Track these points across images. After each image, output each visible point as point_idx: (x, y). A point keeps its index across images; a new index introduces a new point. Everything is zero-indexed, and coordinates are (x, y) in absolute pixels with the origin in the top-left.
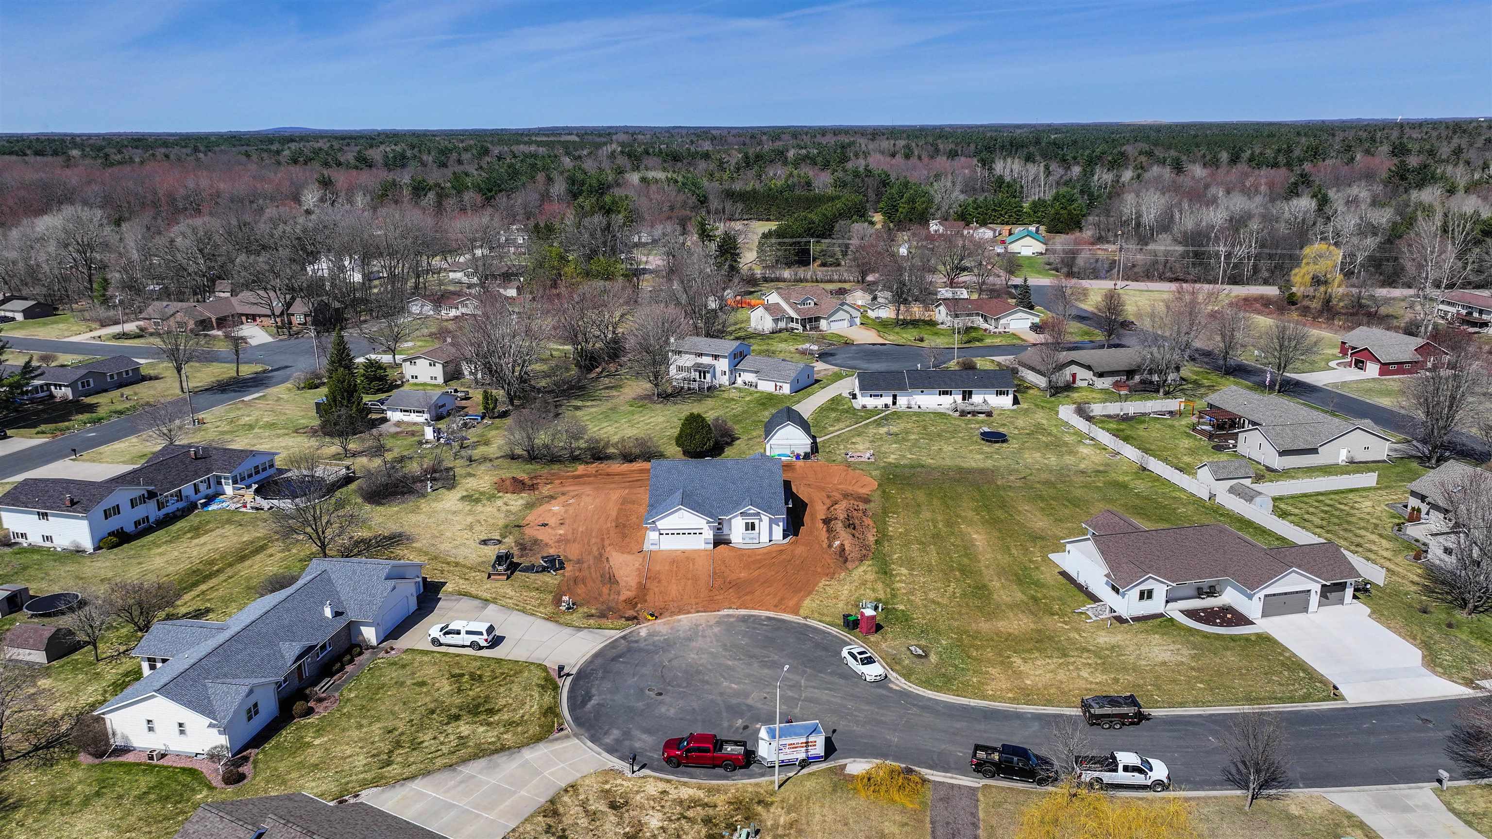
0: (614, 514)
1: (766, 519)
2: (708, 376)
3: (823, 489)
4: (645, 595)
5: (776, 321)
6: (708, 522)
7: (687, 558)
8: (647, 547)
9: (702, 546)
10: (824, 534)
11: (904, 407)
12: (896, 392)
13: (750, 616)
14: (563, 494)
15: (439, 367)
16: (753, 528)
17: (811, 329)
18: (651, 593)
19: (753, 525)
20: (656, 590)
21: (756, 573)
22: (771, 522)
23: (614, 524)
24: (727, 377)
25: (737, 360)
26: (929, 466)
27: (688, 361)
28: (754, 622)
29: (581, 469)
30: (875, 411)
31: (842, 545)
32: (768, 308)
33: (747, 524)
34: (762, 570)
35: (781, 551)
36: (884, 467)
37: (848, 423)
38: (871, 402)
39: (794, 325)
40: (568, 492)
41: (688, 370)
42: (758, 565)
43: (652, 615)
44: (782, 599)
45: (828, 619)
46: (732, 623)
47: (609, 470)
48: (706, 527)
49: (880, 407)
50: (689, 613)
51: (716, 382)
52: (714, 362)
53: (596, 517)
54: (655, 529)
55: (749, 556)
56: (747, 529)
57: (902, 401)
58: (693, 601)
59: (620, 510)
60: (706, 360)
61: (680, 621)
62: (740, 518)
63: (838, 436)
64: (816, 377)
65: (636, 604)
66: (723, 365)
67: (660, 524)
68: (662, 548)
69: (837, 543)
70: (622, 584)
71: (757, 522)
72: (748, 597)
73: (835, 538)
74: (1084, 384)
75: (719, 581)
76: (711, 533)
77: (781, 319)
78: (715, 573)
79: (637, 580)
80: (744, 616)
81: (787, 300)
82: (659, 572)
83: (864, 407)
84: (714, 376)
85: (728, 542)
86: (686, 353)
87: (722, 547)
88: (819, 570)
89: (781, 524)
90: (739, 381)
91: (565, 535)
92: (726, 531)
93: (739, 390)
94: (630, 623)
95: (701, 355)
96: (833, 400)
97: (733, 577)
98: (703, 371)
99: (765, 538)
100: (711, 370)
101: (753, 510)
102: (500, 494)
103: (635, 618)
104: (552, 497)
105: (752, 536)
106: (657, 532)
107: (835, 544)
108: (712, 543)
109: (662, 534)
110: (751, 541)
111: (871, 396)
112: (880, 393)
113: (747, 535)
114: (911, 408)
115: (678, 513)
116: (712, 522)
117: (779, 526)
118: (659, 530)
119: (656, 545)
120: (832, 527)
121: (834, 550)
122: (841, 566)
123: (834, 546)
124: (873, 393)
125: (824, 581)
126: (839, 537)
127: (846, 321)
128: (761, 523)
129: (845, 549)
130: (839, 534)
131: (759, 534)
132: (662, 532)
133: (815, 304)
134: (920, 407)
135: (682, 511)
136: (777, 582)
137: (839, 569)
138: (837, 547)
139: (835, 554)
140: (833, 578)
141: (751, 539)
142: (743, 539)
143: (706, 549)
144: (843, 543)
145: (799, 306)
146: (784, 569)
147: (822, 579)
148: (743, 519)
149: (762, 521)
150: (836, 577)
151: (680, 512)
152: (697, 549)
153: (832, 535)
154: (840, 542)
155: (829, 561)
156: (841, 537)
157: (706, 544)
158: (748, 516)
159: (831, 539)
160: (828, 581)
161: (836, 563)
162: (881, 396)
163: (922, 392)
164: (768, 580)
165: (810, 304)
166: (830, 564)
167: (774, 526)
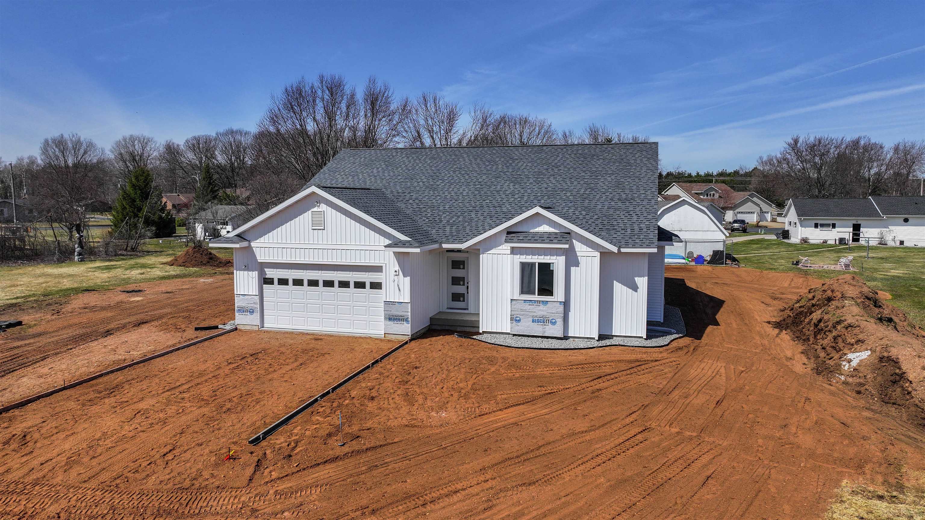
1: (589, 260)
6: (394, 243)
9: (377, 326)
10: (788, 347)
11: (873, 244)
12: (859, 220)
16: (548, 287)
22: (609, 268)
30: (824, 246)
31: (887, 363)
32: (667, 198)
34: (539, 411)
36: (886, 279)
37: (783, 250)
38: (817, 235)
48: (389, 260)
49: (831, 242)
54: (250, 261)
57: (871, 234)
62: (504, 246)
67: (264, 248)
68: (270, 323)
69: (858, 357)
71: (558, 264)
76: (405, 283)
83: (806, 241)
85: (468, 328)
87: (441, 340)
89: (642, 283)
96: (752, 240)
99: (584, 324)
101: (550, 222)
105: (541, 311)
106: (255, 274)
107: (850, 361)
108: (407, 320)
109: (269, 281)
110: (537, 329)
111: (816, 226)
112: (831, 222)
113: (527, 307)
114: (886, 245)
115: (310, 212)
116: (404, 244)
117: (635, 288)
118: (262, 267)
119: (252, 312)
120: (820, 321)
121: (850, 380)
122: (909, 437)
123: (846, 367)
124: (819, 222)
125: (854, 493)
126: (863, 341)
127: (755, 215)
128: (573, 269)
129: (902, 376)
130: (857, 331)
131: (566, 304)
132: (270, 273)
133: (720, 197)
134: (902, 243)
135: (323, 207)
136: (582, 467)
137: (908, 449)
138: (862, 369)
139: (859, 392)
140: (901, 488)
141: (539, 321)
142: (512, 319)
143: (389, 337)
144: (886, 354)
145: (702, 197)
146: (634, 416)
147: (840, 481)
148: (514, 251)
149: (577, 264)
150: (913, 482)
151: (315, 209)
152: (363, 336)
153: (825, 342)
154: (869, 353)
155: (839, 412)
156: (871, 341)
157: (391, 318)
158: (529, 241)
159: (822, 354)
160: (881, 498)
161: (881, 425)
162: (834, 226)
163: (906, 220)
164: (543, 450)
165: (713, 196)
166: (849, 422)
167: (618, 288)
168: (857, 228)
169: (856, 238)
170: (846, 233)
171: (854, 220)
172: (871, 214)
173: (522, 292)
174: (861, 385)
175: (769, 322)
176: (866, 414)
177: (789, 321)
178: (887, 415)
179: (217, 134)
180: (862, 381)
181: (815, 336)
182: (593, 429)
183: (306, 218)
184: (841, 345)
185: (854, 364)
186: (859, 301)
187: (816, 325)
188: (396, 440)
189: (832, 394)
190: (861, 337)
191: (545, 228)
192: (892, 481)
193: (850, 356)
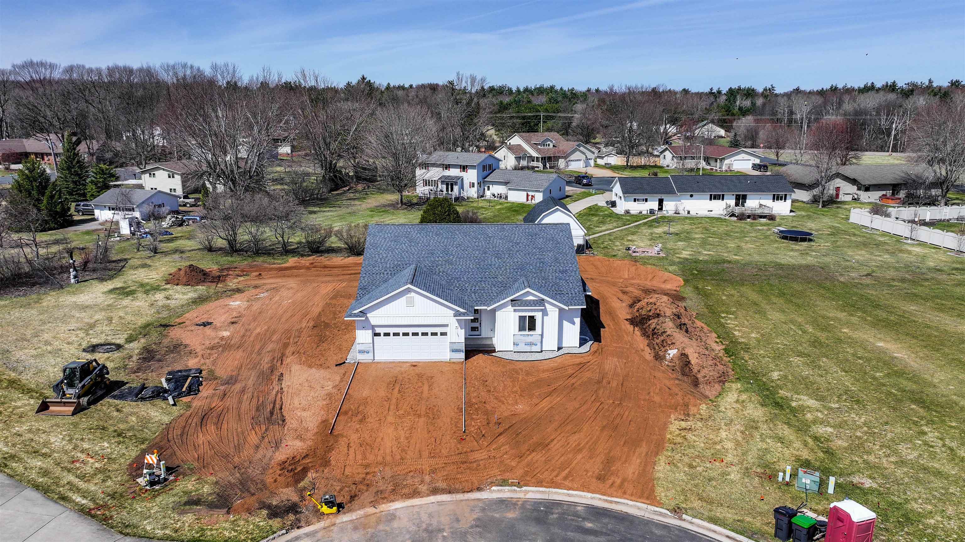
0: (316, 310)
1: (553, 313)
2: (456, 188)
3: (614, 284)
4: (330, 449)
5: (518, 159)
6: (457, 314)
7: (420, 376)
8: (354, 356)
9: (446, 355)
10: (641, 342)
11: (671, 213)
12: (663, 196)
13: (552, 505)
14: (256, 287)
15: (178, 178)
16: (532, 327)
17: (551, 168)
18: (343, 442)
19: (532, 319)
20: (354, 437)
21: (545, 404)
22: (563, 316)
23: (311, 324)
24: (475, 189)
25: (486, 173)
26: (737, 262)
27: (435, 173)
28: (562, 522)
29: (292, 261)
30: (640, 216)
31: (684, 356)
32: (511, 148)
33: (522, 319)
34: (556, 399)
35: (581, 366)
36: (680, 263)
37: (615, 224)
38: (635, 207)
39: (535, 164)
40: (265, 284)
41: (436, 183)
42: (546, 389)
43: (330, 504)
44: (609, 462)
45: (729, 515)
46: (512, 526)
47: (328, 263)
48: (453, 322)
49: (644, 212)
50: (415, 494)
51: (465, 194)
52: (463, 174)
53: (289, 314)
54: (366, 325)
55: (528, 374)
56: (521, 328)
57: (670, 206)
58: (426, 464)
59: (328, 305)
60: (454, 172)
61: (392, 517)
62: (510, 308)
63: (609, 234)
64: (567, 194)
65: (305, 471)
66: (471, 176)
67: (375, 318)
68: (379, 357)
69: (672, 353)
70: (292, 423)
71: (538, 316)
72: (537, 457)
73: (666, 344)
74: (849, 198)
75: (479, 420)
76: (462, 333)
77: (524, 158)
78: (469, 404)
79: (321, 415)
80: (537, 504)
81: (528, 141)
82: (365, 402)
83: (627, 212)
84: (462, 187)
85: (489, 350)
86: (434, 165)
87: (479, 359)
88: (657, 399)
89: (578, 321)
90: (488, 194)
91: (230, 338)
92: (485, 332)
93: (489, 201)
94: (276, 523)
95: (447, 167)
96: (590, 208)
97: (504, 411)
98: (450, 183)
99: (550, 344)
100: (459, 182)
101: (533, 295)
102: (168, 286)
103: (293, 508)
104: (238, 291)
105: (529, 339)
106: (370, 332)
107: (669, 354)
108: (463, 351)
109: (378, 335)
110: (528, 349)
111: (635, 200)
112: (645, 198)
113: (522, 337)
114: (679, 214)
115: (405, 297)
116: (464, 314)
117: (574, 323)
118: (373, 327)
119: (368, 352)
120: (655, 328)
121: (670, 364)
122: (691, 391)
123: (668, 357)
124: (637, 198)
125: (675, 420)
126: (674, 344)
127: (582, 162)
128: (545, 317)
129: (689, 362)
130: (672, 338)
131: (542, 335)
132: (378, 330)
133: (554, 146)
134: (689, 212)
135: (413, 294)
136: (588, 423)
137: (691, 397)
138: (674, 359)
139: (673, 370)
140: (688, 415)
141: (528, 344)
142: (514, 344)
143: (452, 361)
144: (683, 352)
145: (540, 147)
146: (594, 396)
147: (670, 416)
148: (515, 311)
149: (547, 315)
150: (692, 412)
151: (408, 295)
152: (437, 360)
153: (658, 341)
154: (677, 350)
155: (667, 383)
156: (678, 343)
157: (453, 351)
158: (524, 306)
159: (657, 348)
160: (683, 420)
161: (681, 387)
162: (646, 200)
163: (691, 196)
164: (570, 418)
165: (549, 146)
166: (670, 387)
167: (566, 324)
168: (661, 202)
169: (661, 209)
170: (654, 205)
171: (660, 196)
172: (671, 192)
173: (520, 330)
174: (674, 366)
175: (627, 320)
176: (677, 382)
177: (638, 320)
178: (684, 381)
179: (14, 66)
180: (674, 364)
181: (653, 336)
182: (581, 405)
183: (403, 300)
184: (665, 344)
185: (671, 356)
186: (672, 317)
187: (653, 330)
188: (514, 422)
189: (663, 372)
190: (673, 341)
191: (531, 298)
192: (686, 413)
193: (670, 352)
